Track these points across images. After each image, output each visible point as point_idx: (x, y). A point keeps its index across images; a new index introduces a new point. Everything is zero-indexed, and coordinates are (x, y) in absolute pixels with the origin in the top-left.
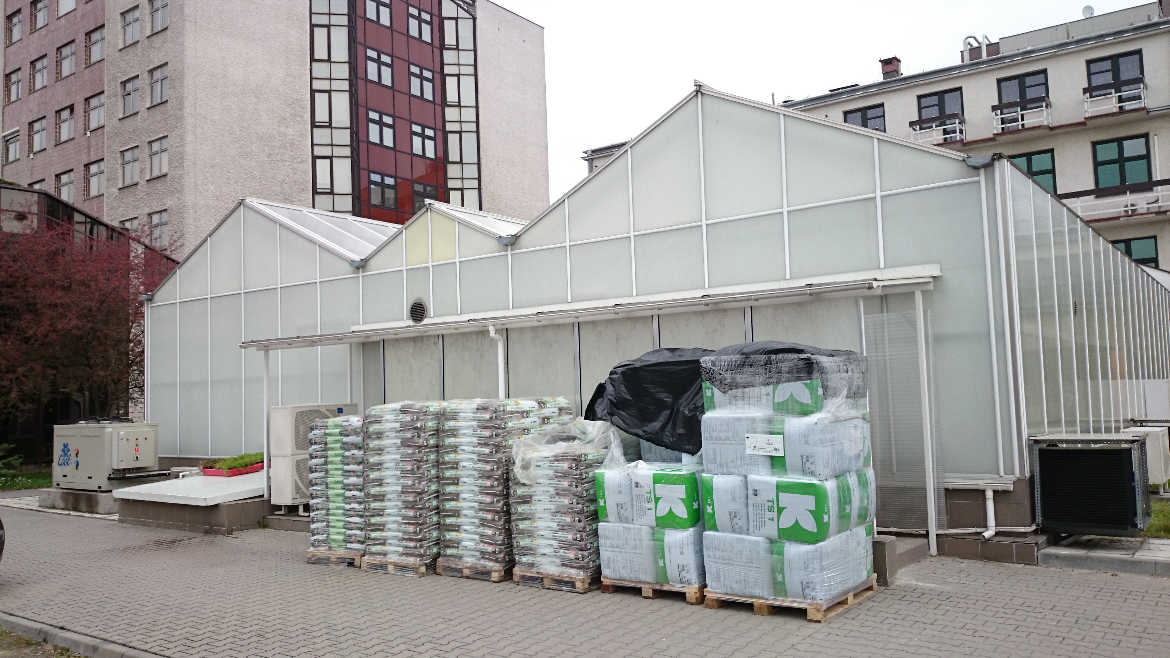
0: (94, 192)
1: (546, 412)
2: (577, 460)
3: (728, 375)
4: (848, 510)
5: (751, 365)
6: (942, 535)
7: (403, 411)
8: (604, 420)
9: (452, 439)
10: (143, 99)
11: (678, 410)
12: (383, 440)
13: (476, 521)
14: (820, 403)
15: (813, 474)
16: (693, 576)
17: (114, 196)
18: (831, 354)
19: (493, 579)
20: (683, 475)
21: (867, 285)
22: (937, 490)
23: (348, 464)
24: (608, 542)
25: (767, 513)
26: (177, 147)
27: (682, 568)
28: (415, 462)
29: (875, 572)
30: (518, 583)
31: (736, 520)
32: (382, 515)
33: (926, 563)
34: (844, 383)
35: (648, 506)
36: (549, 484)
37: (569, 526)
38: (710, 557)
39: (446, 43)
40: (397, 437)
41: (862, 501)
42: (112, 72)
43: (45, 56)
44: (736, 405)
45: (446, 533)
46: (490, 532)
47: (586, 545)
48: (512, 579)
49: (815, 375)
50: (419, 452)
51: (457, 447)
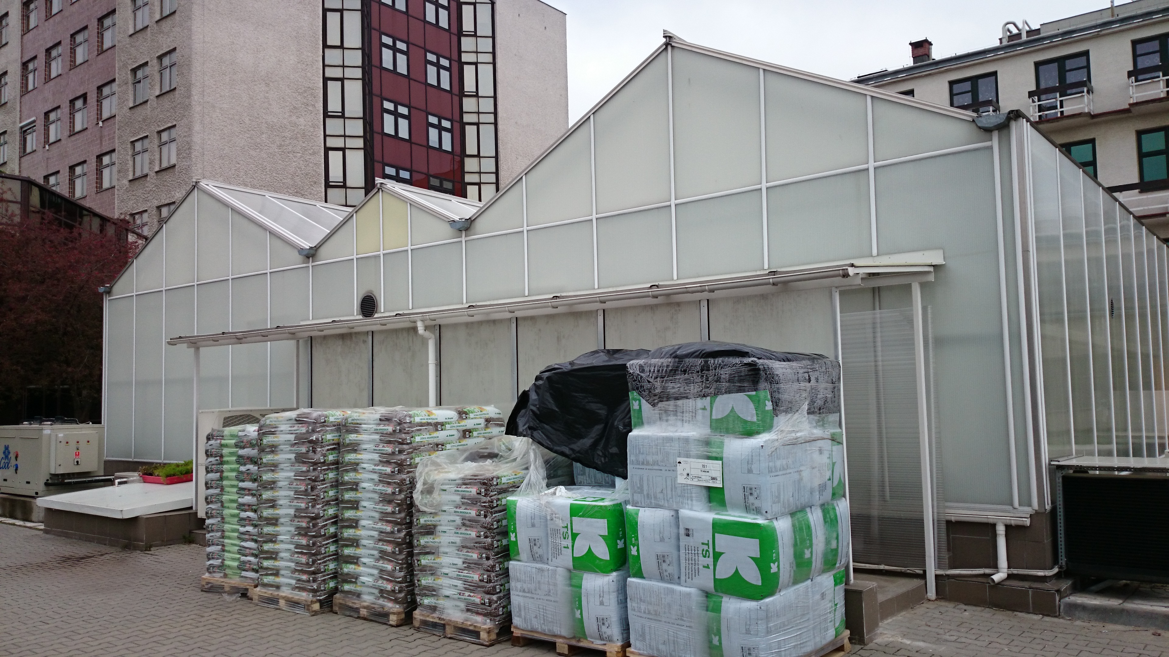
0: (106, 184)
1: (469, 424)
2: (487, 484)
3: (658, 384)
4: (807, 555)
5: (685, 372)
6: (942, 576)
7: (299, 421)
8: (524, 436)
9: (352, 455)
10: (152, 87)
11: (613, 423)
12: (277, 454)
13: (375, 553)
14: (768, 421)
15: (758, 511)
16: (615, 631)
17: (125, 188)
18: (787, 358)
19: (391, 623)
20: (605, 506)
21: (841, 272)
22: (937, 523)
23: (243, 481)
24: (519, 585)
25: (701, 558)
26: (185, 136)
27: (601, 621)
28: (309, 482)
29: (847, 628)
30: (418, 629)
31: (664, 566)
32: (275, 542)
33: (920, 610)
34: (804, 395)
35: (564, 543)
36: (455, 512)
37: (475, 564)
38: (634, 610)
39: (464, 30)
40: (291, 452)
41: (828, 542)
42: (123, 59)
43: (59, 43)
44: (667, 421)
45: (344, 565)
46: (389, 567)
47: (494, 588)
48: (412, 623)
49: (763, 385)
50: (314, 470)
51: (357, 464)
